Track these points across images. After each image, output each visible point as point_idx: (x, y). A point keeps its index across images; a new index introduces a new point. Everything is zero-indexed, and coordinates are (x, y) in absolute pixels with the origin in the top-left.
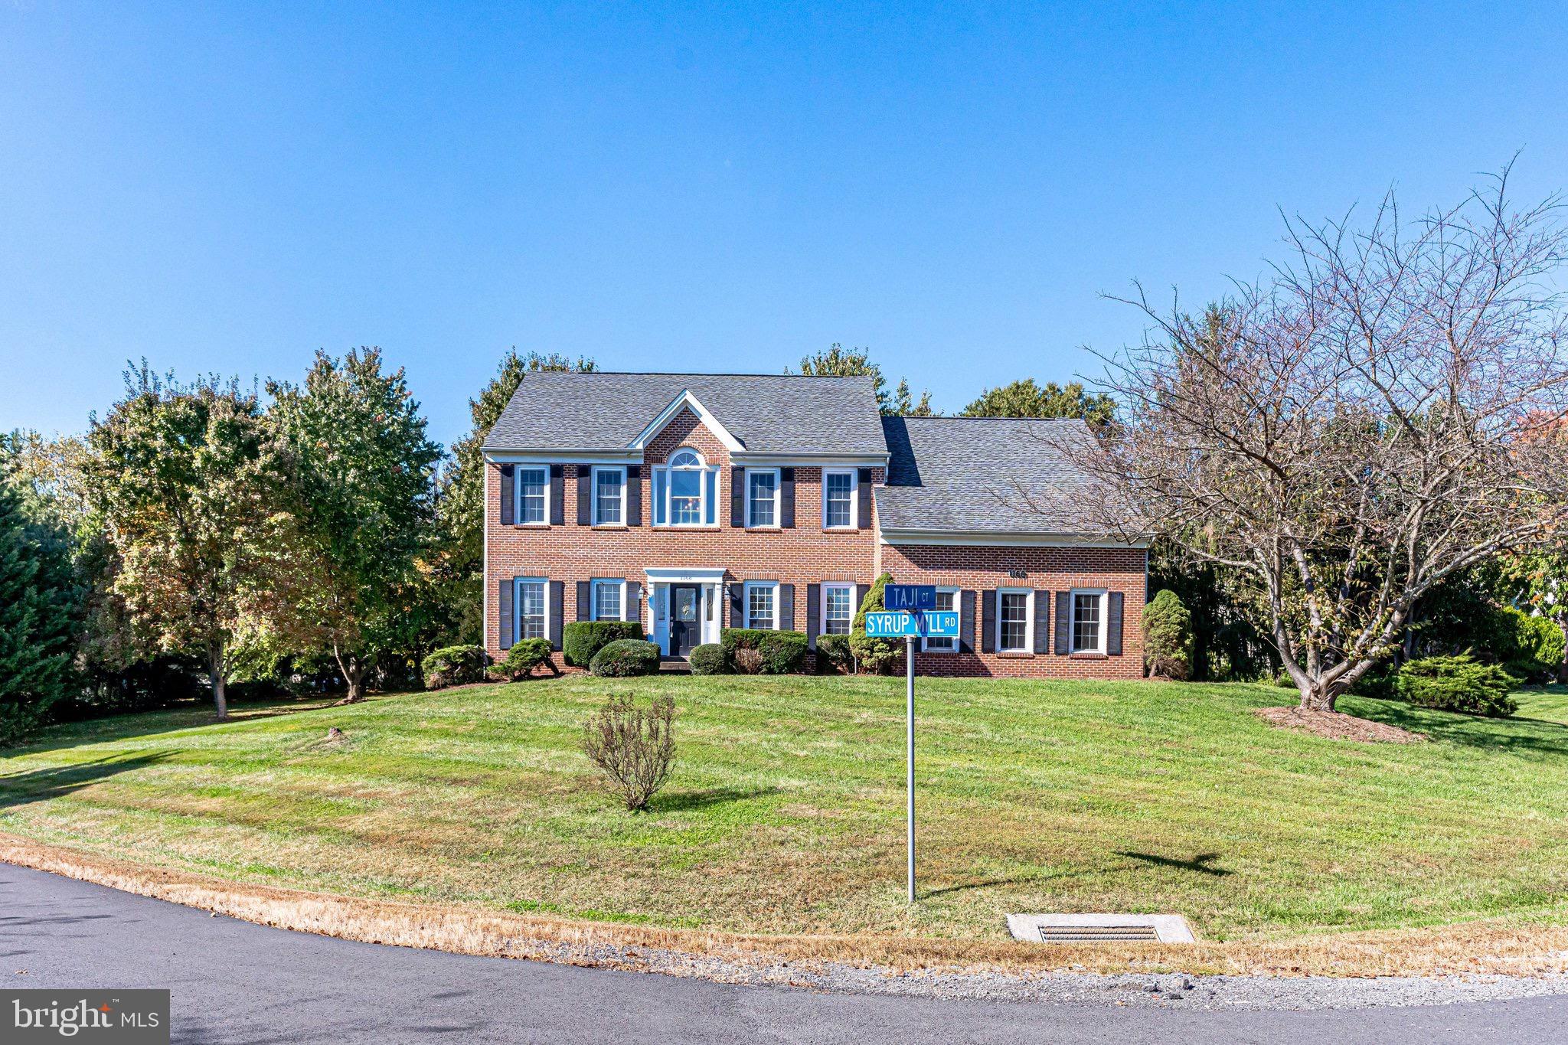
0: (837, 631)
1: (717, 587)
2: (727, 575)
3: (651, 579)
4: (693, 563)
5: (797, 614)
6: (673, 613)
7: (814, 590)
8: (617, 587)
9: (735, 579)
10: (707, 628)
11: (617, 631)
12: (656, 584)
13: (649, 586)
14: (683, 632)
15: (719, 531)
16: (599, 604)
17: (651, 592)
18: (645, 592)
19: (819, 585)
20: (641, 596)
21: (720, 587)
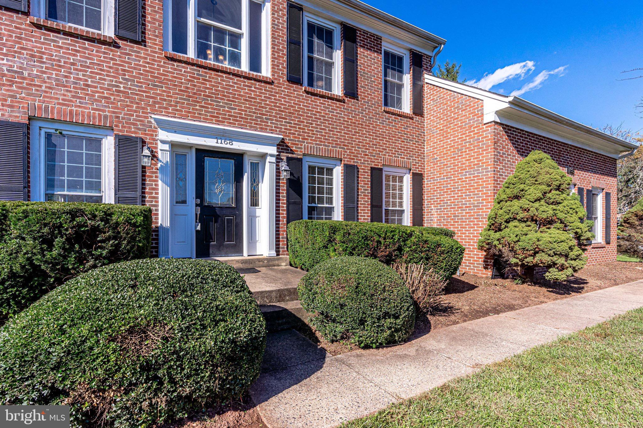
0: (393, 221)
1: (269, 159)
2: (282, 146)
3: (163, 135)
4: (235, 120)
5: (361, 201)
6: (200, 193)
7: (376, 173)
8: (96, 144)
9: (292, 152)
10: (252, 218)
11: (95, 230)
12: (174, 145)
13: (160, 146)
14: (216, 221)
15: (271, 83)
16: (51, 169)
17: (164, 156)
18: (154, 156)
19: (381, 170)
20: (146, 162)
21: (274, 160)
